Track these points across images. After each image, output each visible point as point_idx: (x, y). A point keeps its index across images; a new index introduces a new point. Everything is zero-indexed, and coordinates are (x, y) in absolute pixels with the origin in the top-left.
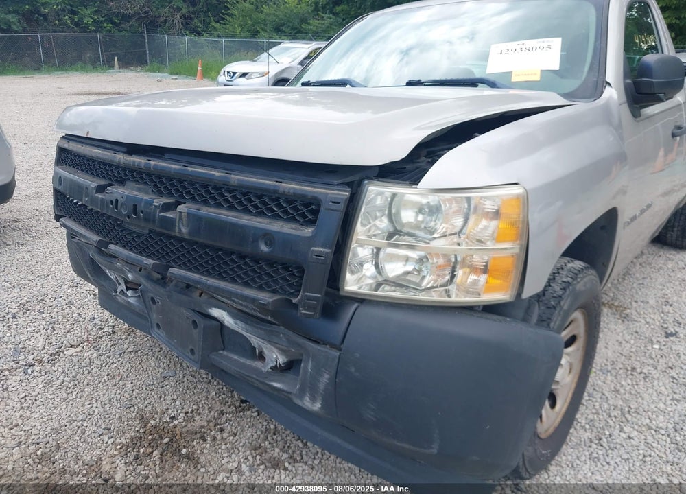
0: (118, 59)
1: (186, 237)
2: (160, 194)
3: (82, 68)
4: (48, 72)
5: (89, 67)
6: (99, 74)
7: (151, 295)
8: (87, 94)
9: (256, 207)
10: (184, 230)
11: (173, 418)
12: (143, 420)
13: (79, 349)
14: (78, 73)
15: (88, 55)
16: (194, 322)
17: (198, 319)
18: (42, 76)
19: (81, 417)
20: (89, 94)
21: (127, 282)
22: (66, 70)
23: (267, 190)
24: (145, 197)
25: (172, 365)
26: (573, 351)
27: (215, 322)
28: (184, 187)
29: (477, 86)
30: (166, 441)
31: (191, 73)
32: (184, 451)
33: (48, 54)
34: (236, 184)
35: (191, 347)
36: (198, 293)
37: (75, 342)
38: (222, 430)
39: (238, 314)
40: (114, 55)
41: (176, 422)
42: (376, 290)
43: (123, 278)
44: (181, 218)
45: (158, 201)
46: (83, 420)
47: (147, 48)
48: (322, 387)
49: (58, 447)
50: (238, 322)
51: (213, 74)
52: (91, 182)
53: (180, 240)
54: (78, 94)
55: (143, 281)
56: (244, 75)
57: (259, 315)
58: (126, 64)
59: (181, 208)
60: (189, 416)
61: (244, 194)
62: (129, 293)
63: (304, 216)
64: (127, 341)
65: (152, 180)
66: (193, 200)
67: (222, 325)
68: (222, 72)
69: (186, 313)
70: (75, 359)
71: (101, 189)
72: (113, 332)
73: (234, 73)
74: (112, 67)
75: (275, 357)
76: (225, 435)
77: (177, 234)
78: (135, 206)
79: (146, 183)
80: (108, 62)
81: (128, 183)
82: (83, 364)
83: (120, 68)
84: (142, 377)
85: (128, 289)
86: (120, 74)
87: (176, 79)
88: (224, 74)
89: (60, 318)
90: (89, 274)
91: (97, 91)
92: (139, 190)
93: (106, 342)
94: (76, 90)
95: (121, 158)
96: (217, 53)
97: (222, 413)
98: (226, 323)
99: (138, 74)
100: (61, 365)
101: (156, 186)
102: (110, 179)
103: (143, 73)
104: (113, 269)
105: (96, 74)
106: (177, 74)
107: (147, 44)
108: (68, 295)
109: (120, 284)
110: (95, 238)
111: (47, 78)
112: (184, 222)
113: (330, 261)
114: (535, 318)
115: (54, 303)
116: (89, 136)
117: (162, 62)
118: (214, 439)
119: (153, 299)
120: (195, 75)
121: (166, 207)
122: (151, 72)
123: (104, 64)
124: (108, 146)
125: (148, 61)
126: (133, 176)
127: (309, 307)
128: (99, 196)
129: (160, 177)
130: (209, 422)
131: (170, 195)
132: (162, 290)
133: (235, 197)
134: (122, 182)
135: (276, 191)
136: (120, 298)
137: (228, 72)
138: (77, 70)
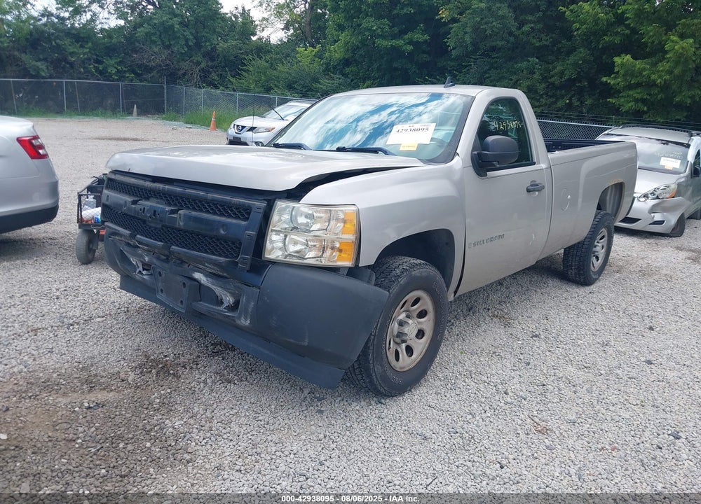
0: (137, 107)
1: (182, 228)
2: (170, 205)
3: (102, 113)
4: (70, 116)
5: (109, 113)
6: (119, 120)
7: (158, 270)
8: (107, 139)
9: (220, 211)
10: (181, 224)
11: (166, 356)
12: (147, 357)
13: (104, 319)
14: (98, 119)
15: (109, 102)
16: (184, 284)
17: (186, 281)
18: (64, 120)
19: (106, 352)
20: (109, 139)
21: (144, 264)
22: (88, 115)
23: (226, 202)
24: (161, 206)
25: (168, 332)
26: (425, 321)
27: (196, 283)
28: (183, 201)
29: (377, 153)
30: (160, 366)
31: (205, 123)
32: (171, 372)
33: (71, 99)
34: (211, 198)
35: (181, 299)
36: (187, 265)
37: (101, 314)
38: (197, 364)
39: (208, 275)
40: (133, 104)
41: (168, 358)
42: (285, 258)
43: (142, 262)
44: (180, 218)
45: (168, 208)
46: (108, 354)
47: (165, 97)
48: (250, 310)
49: (92, 365)
50: (209, 279)
51: (225, 125)
52: (129, 199)
53: (179, 230)
54: (99, 139)
55: (155, 261)
56: (252, 129)
57: (220, 273)
58: (145, 111)
59: (180, 212)
60: (177, 357)
61: (214, 204)
62: (144, 272)
63: (243, 215)
64: (137, 317)
65: (165, 197)
66: (188, 208)
67: (200, 284)
68: (232, 125)
69: (180, 279)
70: (102, 324)
71: (134, 202)
72: (128, 311)
73: (243, 127)
74: (130, 113)
75: (229, 299)
76: (199, 366)
77: (177, 226)
78: (155, 211)
79: (162, 199)
80: (128, 109)
81: (151, 199)
82: (107, 327)
83: (139, 114)
84: (146, 337)
85: (144, 269)
86: (138, 121)
87: (191, 128)
88: (234, 127)
89: (90, 301)
90: (118, 262)
91: (116, 136)
92: (158, 203)
93: (123, 316)
94: (96, 135)
95: (148, 184)
96: (231, 106)
97: (199, 356)
98: (202, 282)
99: (154, 122)
100: (92, 326)
101: (167, 200)
102: (141, 196)
103: (159, 121)
104: (135, 255)
105: (115, 120)
106: (192, 123)
107: (165, 94)
108: (95, 288)
109: (138, 267)
110: (127, 232)
111: (69, 121)
112: (182, 219)
113: (255, 239)
114: (373, 282)
115: (86, 292)
116: (130, 171)
117: (178, 112)
118: (192, 368)
119: (160, 273)
120: (209, 126)
121: (173, 212)
122: (167, 120)
123: (124, 111)
124: (141, 177)
125: (165, 109)
126: (155, 195)
127: (243, 263)
128: (133, 206)
129: (170, 195)
130: (189, 360)
131: (175, 205)
132: (166, 265)
133: (209, 206)
134: (147, 198)
135: (230, 203)
136: (138, 277)
137: (238, 126)
138: (97, 116)
